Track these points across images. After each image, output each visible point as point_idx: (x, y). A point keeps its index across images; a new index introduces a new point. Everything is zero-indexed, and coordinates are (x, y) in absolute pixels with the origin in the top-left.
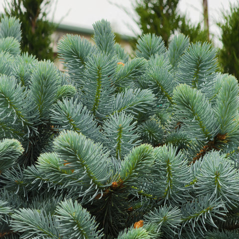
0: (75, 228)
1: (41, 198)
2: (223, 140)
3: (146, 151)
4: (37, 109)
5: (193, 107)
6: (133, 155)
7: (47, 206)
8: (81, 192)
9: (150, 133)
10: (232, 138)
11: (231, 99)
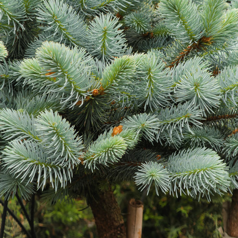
0: (54, 138)
1: (26, 93)
2: (207, 42)
3: (127, 64)
4: (24, 6)
5: (179, 11)
6: (114, 66)
7: (31, 104)
8: (62, 98)
9: (138, 24)
10: (216, 40)
11: (218, 3)
